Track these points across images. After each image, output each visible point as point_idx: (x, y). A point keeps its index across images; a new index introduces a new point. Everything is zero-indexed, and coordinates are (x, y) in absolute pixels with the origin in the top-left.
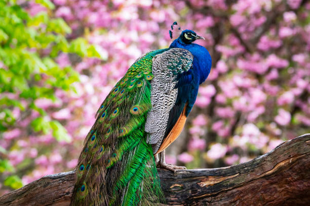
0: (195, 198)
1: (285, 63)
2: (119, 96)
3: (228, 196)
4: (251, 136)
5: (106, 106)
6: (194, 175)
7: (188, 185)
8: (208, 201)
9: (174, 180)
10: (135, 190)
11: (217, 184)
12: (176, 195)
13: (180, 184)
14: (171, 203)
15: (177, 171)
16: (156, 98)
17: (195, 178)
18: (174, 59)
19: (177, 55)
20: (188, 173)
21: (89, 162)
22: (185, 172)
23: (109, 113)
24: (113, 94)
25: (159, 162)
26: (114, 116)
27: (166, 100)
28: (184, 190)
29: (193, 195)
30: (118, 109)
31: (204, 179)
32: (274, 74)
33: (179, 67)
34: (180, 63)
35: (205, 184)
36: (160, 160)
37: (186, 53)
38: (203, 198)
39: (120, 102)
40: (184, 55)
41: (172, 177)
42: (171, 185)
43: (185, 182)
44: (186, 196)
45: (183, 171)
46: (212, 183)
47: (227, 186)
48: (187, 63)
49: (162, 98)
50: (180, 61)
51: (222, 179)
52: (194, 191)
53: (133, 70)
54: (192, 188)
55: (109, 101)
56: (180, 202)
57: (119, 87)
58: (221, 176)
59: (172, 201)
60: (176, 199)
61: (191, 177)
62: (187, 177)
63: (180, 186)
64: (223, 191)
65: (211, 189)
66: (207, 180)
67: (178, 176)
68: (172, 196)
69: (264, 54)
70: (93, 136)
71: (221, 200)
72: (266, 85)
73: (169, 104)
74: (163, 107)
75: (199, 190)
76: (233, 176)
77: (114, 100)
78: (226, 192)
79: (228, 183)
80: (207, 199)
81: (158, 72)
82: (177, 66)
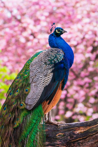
0: (72, 141)
1: (90, 81)
2: (20, 82)
3: (94, 139)
4: (81, 108)
5: (12, 88)
6: (70, 127)
7: (67, 133)
8: (81, 143)
9: (58, 131)
10: (33, 140)
11: (85, 131)
12: (60, 140)
13: (62, 133)
14: (57, 146)
15: (59, 125)
16: (37, 78)
17: (71, 129)
18: (52, 55)
19: (54, 52)
20: (67, 125)
21: (3, 124)
22: (65, 125)
23: (14, 92)
24: (16, 81)
25: (48, 120)
26: (16, 94)
27: (43, 80)
28: (65, 137)
29: (71, 139)
30: (19, 89)
31: (77, 128)
32: (87, 85)
33: (55, 59)
34: (56, 57)
35: (78, 132)
36: (49, 119)
37: (59, 51)
38: (77, 141)
39: (20, 85)
40: (58, 52)
41: (57, 129)
42: (57, 134)
43: (66, 131)
44: (66, 140)
45: (63, 125)
46: (82, 131)
47: (92, 132)
48: (60, 56)
49: (42, 78)
50: (56, 56)
51: (88, 128)
52: (71, 137)
53: (28, 65)
54: (70, 135)
55: (14, 85)
56: (63, 144)
57: (19, 76)
58: (87, 126)
59: (58, 144)
60: (61, 142)
61: (69, 128)
62: (66, 128)
63: (62, 134)
64: (89, 136)
65: (82, 135)
66: (79, 130)
67: (61, 128)
68: (58, 141)
69: (82, 78)
70: (5, 108)
71: (89, 141)
72: (85, 89)
73: (45, 82)
74: (41, 84)
75: (74, 136)
76: (95, 126)
77: (17, 84)
78: (92, 136)
79: (93, 130)
80: (80, 142)
81: (42, 63)
82: (54, 59)
